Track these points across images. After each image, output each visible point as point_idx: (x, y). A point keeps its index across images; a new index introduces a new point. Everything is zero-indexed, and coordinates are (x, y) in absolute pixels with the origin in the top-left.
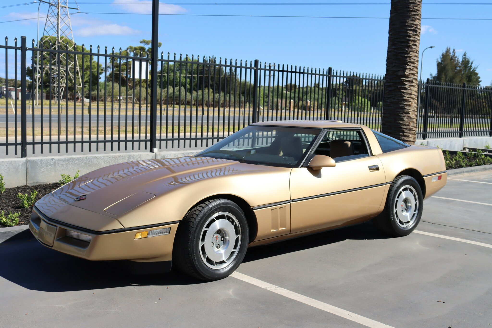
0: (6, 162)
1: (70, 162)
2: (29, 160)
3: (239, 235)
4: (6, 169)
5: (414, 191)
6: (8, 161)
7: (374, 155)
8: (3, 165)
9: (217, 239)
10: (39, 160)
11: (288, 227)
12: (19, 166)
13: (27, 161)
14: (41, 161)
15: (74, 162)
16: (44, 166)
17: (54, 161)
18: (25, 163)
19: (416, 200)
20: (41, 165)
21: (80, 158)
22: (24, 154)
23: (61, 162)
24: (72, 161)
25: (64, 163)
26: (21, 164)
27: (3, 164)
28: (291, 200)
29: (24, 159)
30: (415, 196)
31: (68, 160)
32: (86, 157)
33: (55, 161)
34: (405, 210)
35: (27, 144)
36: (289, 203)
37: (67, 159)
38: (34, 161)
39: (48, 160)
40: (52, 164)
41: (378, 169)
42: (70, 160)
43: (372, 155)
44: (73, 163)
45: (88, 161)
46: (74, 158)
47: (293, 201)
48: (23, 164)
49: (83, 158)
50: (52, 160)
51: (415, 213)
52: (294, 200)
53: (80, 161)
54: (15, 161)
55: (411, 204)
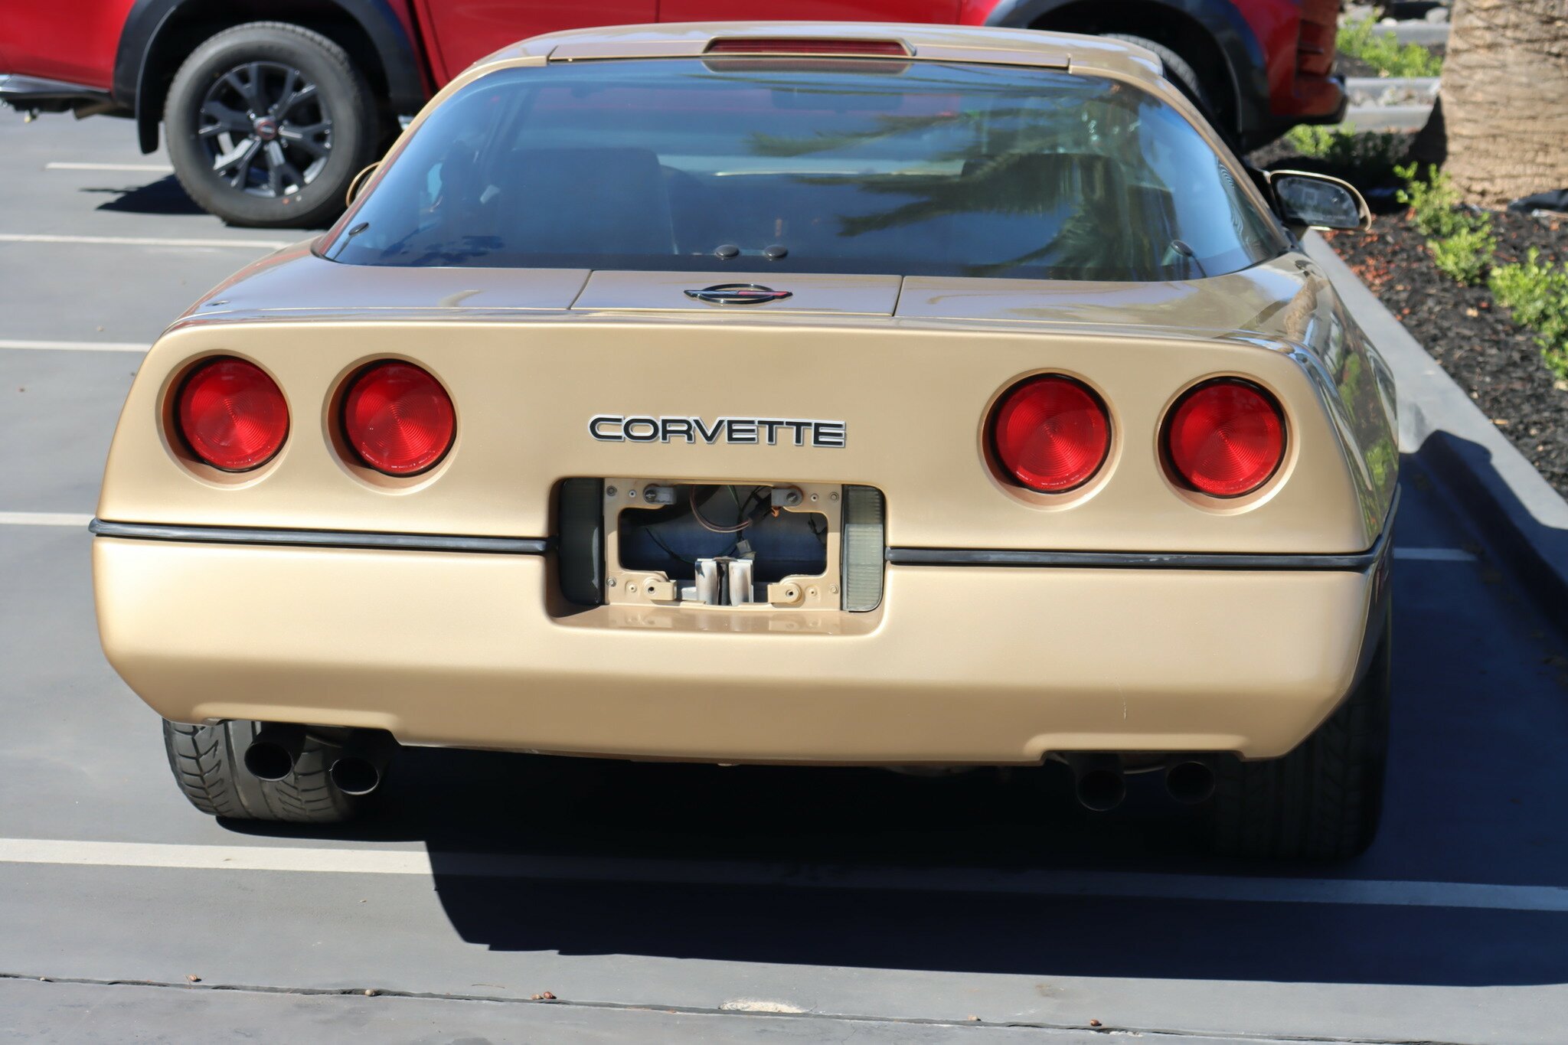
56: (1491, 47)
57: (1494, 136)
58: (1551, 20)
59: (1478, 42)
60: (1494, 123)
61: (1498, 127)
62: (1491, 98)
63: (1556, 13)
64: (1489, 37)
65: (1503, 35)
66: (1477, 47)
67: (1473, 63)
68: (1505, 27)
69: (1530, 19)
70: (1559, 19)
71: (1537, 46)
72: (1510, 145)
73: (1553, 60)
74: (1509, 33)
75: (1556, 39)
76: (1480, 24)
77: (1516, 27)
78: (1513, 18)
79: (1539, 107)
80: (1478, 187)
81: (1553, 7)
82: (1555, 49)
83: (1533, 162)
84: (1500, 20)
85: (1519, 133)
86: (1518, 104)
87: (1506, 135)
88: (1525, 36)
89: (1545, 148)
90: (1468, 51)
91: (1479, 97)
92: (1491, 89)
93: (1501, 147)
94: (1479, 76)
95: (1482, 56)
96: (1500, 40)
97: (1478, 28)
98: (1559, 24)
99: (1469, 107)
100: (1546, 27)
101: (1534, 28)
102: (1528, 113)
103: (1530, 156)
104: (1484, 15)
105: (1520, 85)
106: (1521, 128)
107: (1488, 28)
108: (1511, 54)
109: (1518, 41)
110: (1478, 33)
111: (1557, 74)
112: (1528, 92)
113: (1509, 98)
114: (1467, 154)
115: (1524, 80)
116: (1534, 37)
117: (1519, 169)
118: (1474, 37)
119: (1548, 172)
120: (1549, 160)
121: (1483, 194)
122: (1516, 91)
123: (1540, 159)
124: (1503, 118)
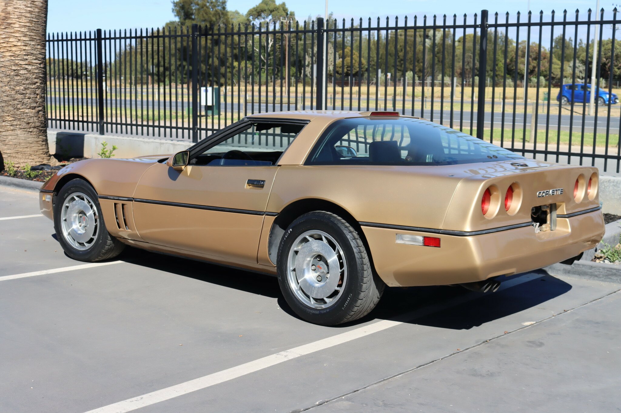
3: (97, 223)
7: (280, 165)
9: (84, 220)
28: (132, 198)
36: (132, 202)
41: (262, 187)
43: (277, 164)
51: (338, 289)
56: (12, 130)
57: (17, 153)
58: (28, 123)
59: (9, 129)
60: (17, 149)
61: (18, 150)
62: (14, 143)
63: (30, 121)
64: (12, 128)
65: (16, 127)
66: (8, 130)
67: (7, 135)
68: (16, 125)
69: (23, 123)
70: (31, 123)
71: (26, 130)
72: (22, 155)
73: (30, 133)
74: (18, 127)
75: (30, 128)
76: (8, 124)
77: (20, 125)
78: (19, 123)
79: (28, 145)
80: (17, 166)
81: (29, 120)
82: (30, 130)
83: (28, 158)
84: (15, 123)
85: (24, 151)
86: (23, 144)
87: (21, 152)
88: (23, 127)
89: (31, 155)
90: (5, 131)
91: (11, 143)
92: (14, 141)
93: (20, 156)
94: (10, 137)
95: (10, 132)
96: (15, 128)
97: (8, 126)
98: (31, 124)
99: (8, 146)
100: (27, 125)
101: (24, 125)
102: (25, 146)
103: (27, 157)
104: (9, 122)
105: (22, 139)
106: (24, 150)
107: (12, 125)
108: (19, 132)
109: (21, 129)
110: (8, 127)
111: (31, 136)
112: (25, 141)
113: (20, 143)
114: (9, 157)
115: (23, 138)
116: (25, 128)
117: (26, 161)
118: (7, 128)
119: (33, 161)
120: (32, 158)
121: (18, 167)
122: (21, 141)
123: (30, 158)
124: (18, 148)
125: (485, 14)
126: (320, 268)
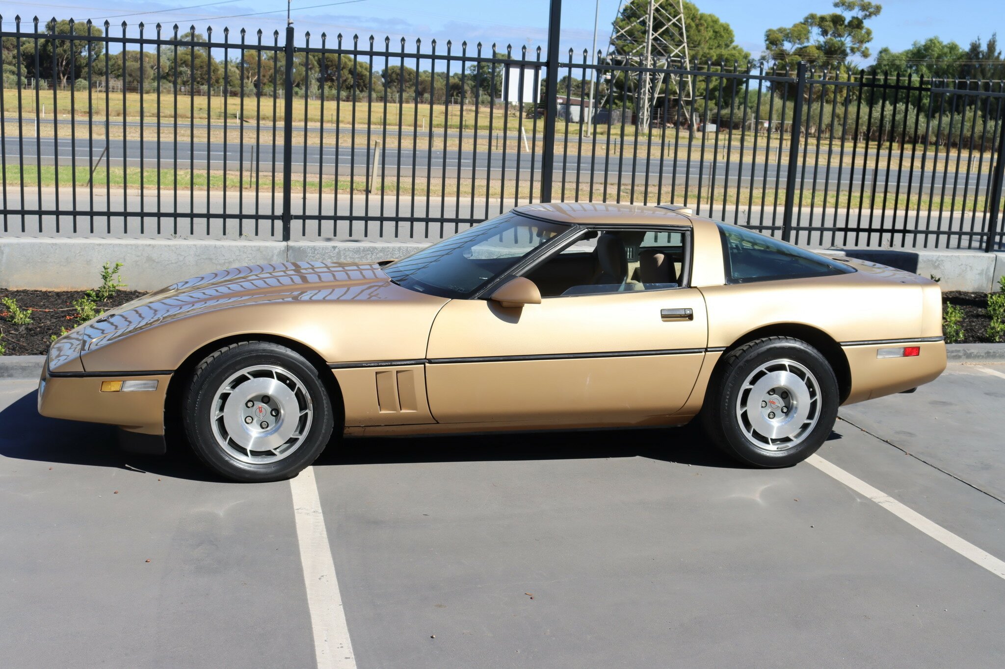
0: (251, 247)
1: (368, 254)
2: (291, 247)
3: (307, 411)
4: (250, 260)
5: (809, 374)
6: (255, 246)
7: (695, 287)
8: (244, 252)
9: (261, 411)
10: (308, 247)
11: (422, 409)
12: (273, 256)
13: (288, 248)
14: (314, 249)
15: (375, 254)
16: (319, 259)
17: (337, 250)
18: (283, 251)
19: (813, 394)
20: (313, 257)
21: (388, 248)
22: (286, 237)
23: (351, 254)
24: (372, 254)
25: (357, 256)
26: (276, 252)
27: (246, 250)
28: (426, 359)
29: (285, 243)
30: (810, 385)
31: (364, 251)
32: (400, 248)
33: (340, 251)
34: (783, 412)
35: (292, 219)
36: (423, 365)
37: (362, 248)
38: (300, 248)
39: (327, 248)
40: (334, 257)
41: (690, 317)
42: (368, 251)
43: (689, 286)
44: (373, 257)
45: (403, 254)
46: (375, 248)
47: (430, 361)
48: (279, 254)
49: (394, 249)
50: (334, 250)
51: (808, 421)
52: (432, 361)
53: (388, 255)
54: (267, 247)
55: (797, 401)
125: (290, 32)
126: (774, 403)
